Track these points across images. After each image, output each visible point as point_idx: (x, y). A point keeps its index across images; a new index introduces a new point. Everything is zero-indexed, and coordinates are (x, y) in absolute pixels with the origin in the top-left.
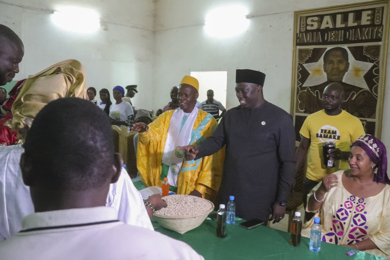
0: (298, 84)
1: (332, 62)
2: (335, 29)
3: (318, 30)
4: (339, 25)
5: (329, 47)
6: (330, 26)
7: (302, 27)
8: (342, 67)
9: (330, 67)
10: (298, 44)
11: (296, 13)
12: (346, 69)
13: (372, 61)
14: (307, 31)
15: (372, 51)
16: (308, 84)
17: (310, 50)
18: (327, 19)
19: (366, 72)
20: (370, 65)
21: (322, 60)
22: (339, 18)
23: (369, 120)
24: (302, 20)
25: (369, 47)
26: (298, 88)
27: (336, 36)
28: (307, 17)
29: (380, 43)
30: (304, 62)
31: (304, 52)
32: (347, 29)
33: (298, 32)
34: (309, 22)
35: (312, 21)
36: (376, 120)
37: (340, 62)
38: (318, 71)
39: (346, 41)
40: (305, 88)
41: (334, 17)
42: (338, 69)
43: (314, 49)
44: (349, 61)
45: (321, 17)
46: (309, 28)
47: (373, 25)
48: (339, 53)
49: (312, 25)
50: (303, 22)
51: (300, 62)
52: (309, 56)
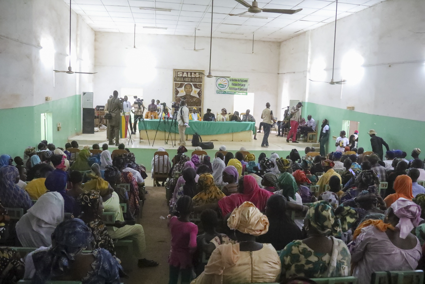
0: (175, 95)
1: (187, 88)
2: (188, 77)
3: (182, 77)
4: (189, 76)
5: (186, 83)
6: (186, 76)
7: (176, 75)
8: (190, 90)
9: (186, 90)
10: (175, 81)
11: (174, 70)
12: (192, 91)
13: (200, 89)
14: (178, 77)
15: (199, 86)
16: (179, 95)
18: (185, 73)
19: (198, 92)
20: (199, 90)
21: (183, 87)
22: (189, 74)
23: (199, 107)
25: (198, 84)
26: (175, 97)
27: (188, 80)
28: (178, 72)
29: (202, 83)
32: (192, 78)
33: (175, 77)
34: (179, 73)
35: (180, 73)
36: (201, 107)
37: (190, 88)
38: (182, 91)
39: (192, 82)
40: (178, 97)
41: (187, 73)
42: (189, 90)
43: (181, 83)
44: (193, 88)
45: (183, 73)
46: (179, 76)
47: (199, 77)
48: (189, 85)
49: (180, 75)
50: (177, 73)
51: (175, 88)
52: (179, 86)
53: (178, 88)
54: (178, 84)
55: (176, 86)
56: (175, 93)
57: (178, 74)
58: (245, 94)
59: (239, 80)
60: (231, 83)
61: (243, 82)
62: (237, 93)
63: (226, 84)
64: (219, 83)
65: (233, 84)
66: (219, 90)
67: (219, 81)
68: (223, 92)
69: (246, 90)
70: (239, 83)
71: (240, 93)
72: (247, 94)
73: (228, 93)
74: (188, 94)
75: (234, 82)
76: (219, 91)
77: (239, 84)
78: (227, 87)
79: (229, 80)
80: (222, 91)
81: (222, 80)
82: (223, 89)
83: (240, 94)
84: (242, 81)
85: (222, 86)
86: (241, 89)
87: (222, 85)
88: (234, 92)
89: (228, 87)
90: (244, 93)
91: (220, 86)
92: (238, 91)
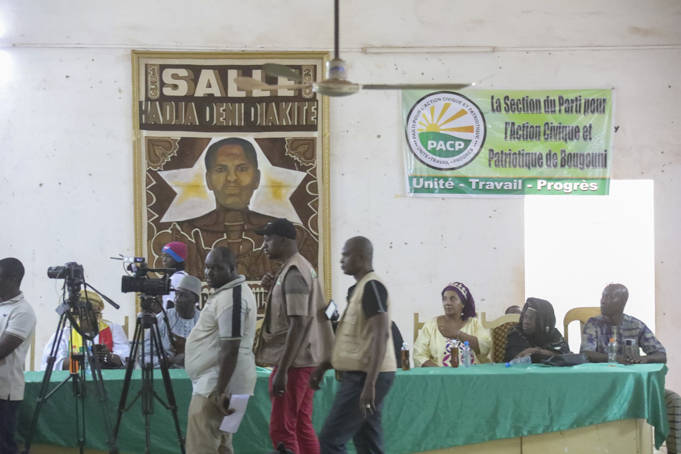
0: (150, 216)
1: (224, 168)
2: (225, 99)
3: (189, 98)
4: (234, 91)
5: (216, 138)
6: (216, 91)
7: (151, 89)
10: (143, 126)
11: (137, 55)
12: (254, 185)
13: (302, 169)
14: (164, 99)
15: (302, 149)
17: (175, 140)
19: (293, 190)
20: (300, 176)
21: (201, 163)
22: (233, 76)
24: (151, 72)
25: (295, 140)
26: (149, 225)
27: (230, 114)
28: (163, 67)
29: (315, 134)
30: (160, 166)
31: (158, 146)
32: (250, 101)
33: (143, 98)
34: (167, 78)
35: (175, 77)
37: (240, 168)
38: (195, 187)
39: (250, 126)
40: (167, 225)
41: (222, 72)
43: (184, 141)
44: (260, 168)
45: (196, 71)
46: (168, 91)
47: (298, 97)
48: (237, 150)
49: (175, 87)
50: (154, 78)
51: (151, 167)
52: (172, 154)
53: (167, 167)
54: (168, 143)
55: (152, 158)
56: (148, 204)
57: (163, 84)
58: (594, 185)
59: (549, 103)
60: (497, 122)
61: (578, 111)
62: (540, 184)
63: (470, 129)
64: (425, 129)
65: (513, 132)
66: (425, 171)
67: (426, 112)
68: (450, 184)
69: (603, 160)
70: (554, 119)
71: (559, 185)
72: (604, 190)
73: (485, 191)
74: (230, 201)
75: (520, 118)
76: (428, 178)
77: (552, 129)
78: (474, 148)
79: (485, 105)
80: (446, 179)
81: (439, 106)
82: (451, 162)
83: (561, 192)
84: (571, 105)
85: (441, 145)
86: (568, 160)
87: (446, 138)
88: (525, 180)
89: (485, 152)
90: (583, 185)
91: (431, 144)
92: (545, 170)
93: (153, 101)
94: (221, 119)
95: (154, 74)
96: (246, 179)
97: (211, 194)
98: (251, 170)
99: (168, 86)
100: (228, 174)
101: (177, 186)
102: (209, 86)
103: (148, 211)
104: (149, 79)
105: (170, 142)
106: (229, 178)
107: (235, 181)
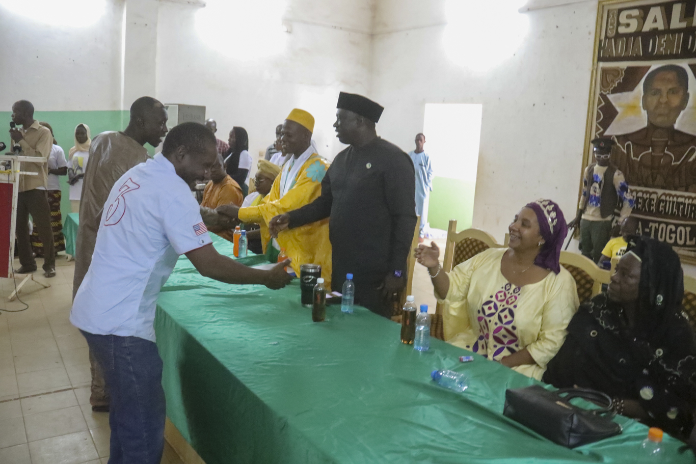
0: (597, 129)
1: (658, 92)
2: (668, 31)
3: (638, 33)
4: (676, 23)
6: (660, 25)
7: (610, 29)
9: (653, 100)
10: (600, 59)
11: (602, 4)
12: (683, 105)
14: (618, 36)
16: (613, 130)
17: (622, 69)
18: (656, 12)
21: (640, 87)
22: (677, 10)
24: (611, 16)
27: (670, 43)
28: (620, 11)
30: (609, 90)
31: (610, 74)
32: (689, 31)
33: (603, 37)
35: (629, 17)
37: (673, 91)
38: (633, 108)
39: (687, 53)
40: (608, 137)
41: (667, 8)
42: (668, 104)
44: (690, 91)
45: (645, 10)
46: (622, 30)
48: (671, 75)
49: (628, 25)
50: (613, 20)
51: (602, 91)
52: (619, 81)
53: (615, 91)
54: (616, 71)
55: (604, 84)
56: (597, 120)
57: (619, 24)
74: (659, 121)
93: (610, 39)
94: (661, 49)
95: (613, 17)
96: (676, 101)
97: (644, 113)
98: (681, 93)
99: (623, 25)
100: (661, 96)
101: (619, 106)
102: (655, 21)
103: (596, 126)
104: (610, 20)
105: (618, 72)
106: (661, 100)
107: (666, 103)
